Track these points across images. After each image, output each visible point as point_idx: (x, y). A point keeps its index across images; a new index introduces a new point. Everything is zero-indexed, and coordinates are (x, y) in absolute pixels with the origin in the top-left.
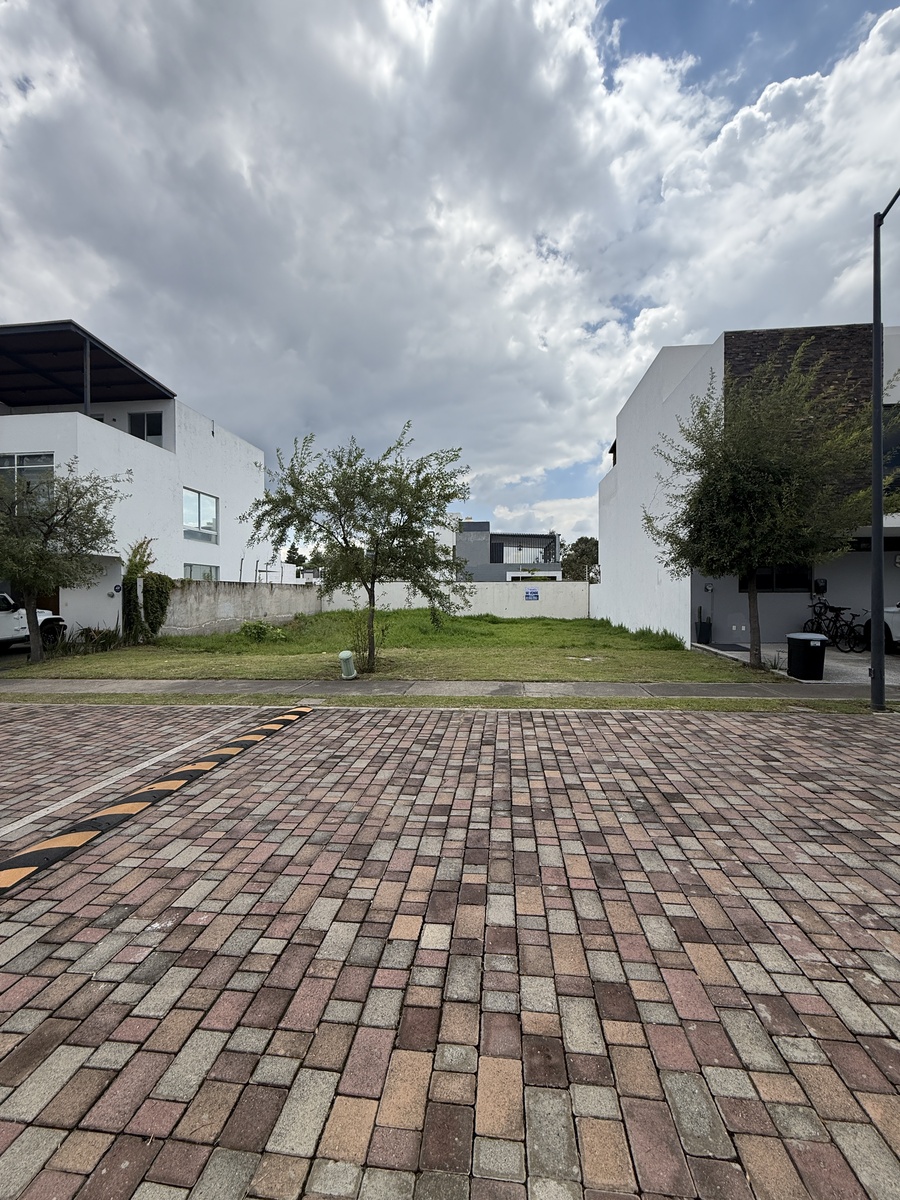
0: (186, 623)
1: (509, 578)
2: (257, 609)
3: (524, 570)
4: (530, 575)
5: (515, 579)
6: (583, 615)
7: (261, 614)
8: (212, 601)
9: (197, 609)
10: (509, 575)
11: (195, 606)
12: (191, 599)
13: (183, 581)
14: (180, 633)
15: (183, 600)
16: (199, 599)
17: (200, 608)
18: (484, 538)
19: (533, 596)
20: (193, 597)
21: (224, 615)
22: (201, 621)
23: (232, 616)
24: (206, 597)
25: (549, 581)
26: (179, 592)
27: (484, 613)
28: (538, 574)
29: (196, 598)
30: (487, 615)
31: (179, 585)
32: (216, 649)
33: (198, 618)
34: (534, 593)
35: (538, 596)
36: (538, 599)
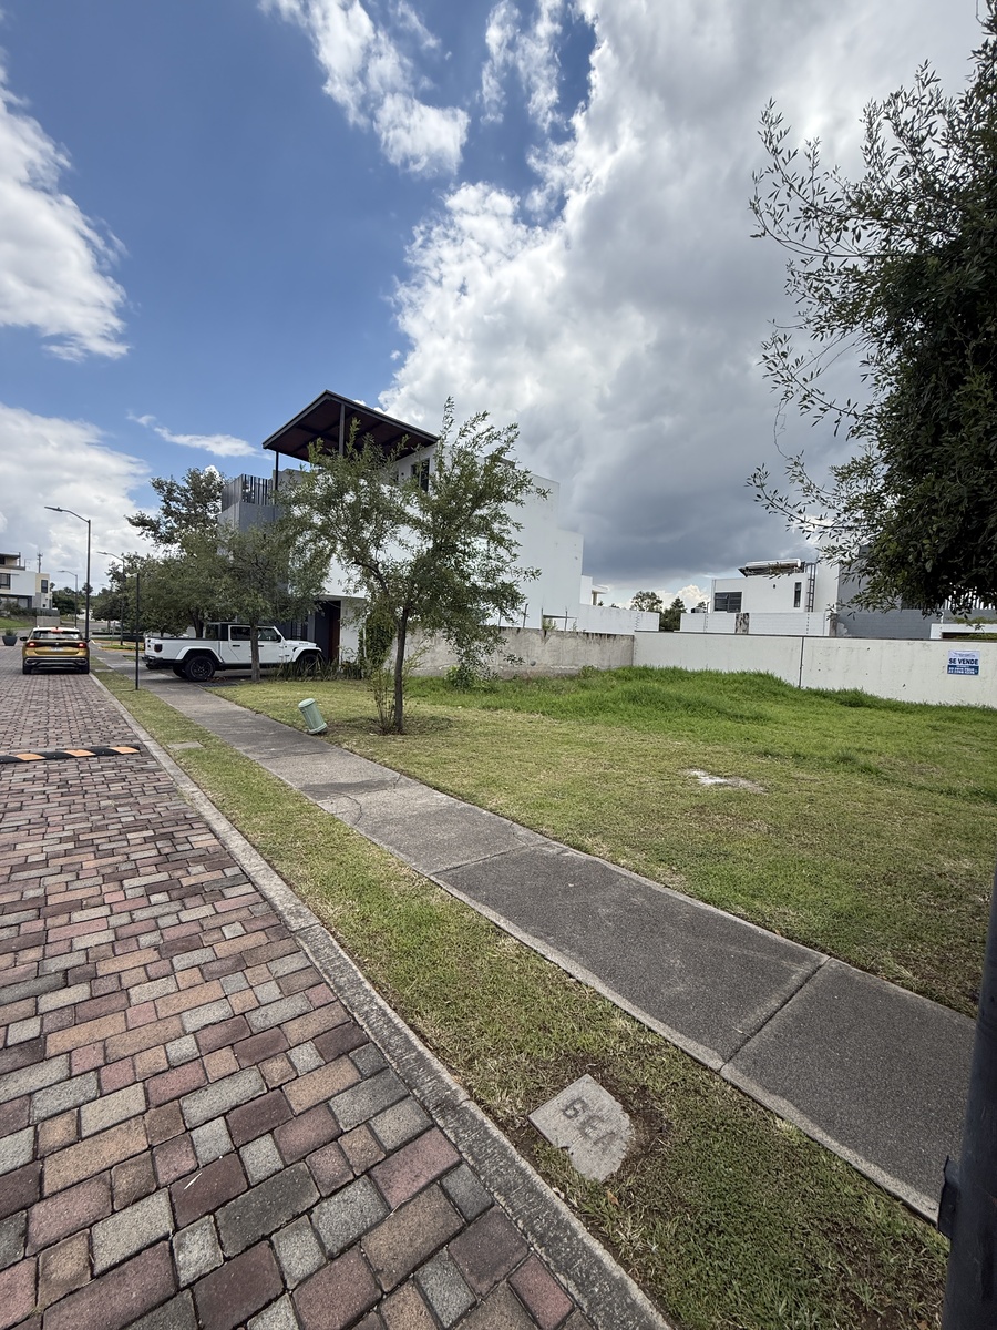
1: (936, 634)
2: (520, 657)
4: (971, 629)
5: (947, 636)
10: (939, 629)
19: (968, 667)
30: (856, 692)
34: (968, 662)
35: (977, 668)
36: (976, 673)
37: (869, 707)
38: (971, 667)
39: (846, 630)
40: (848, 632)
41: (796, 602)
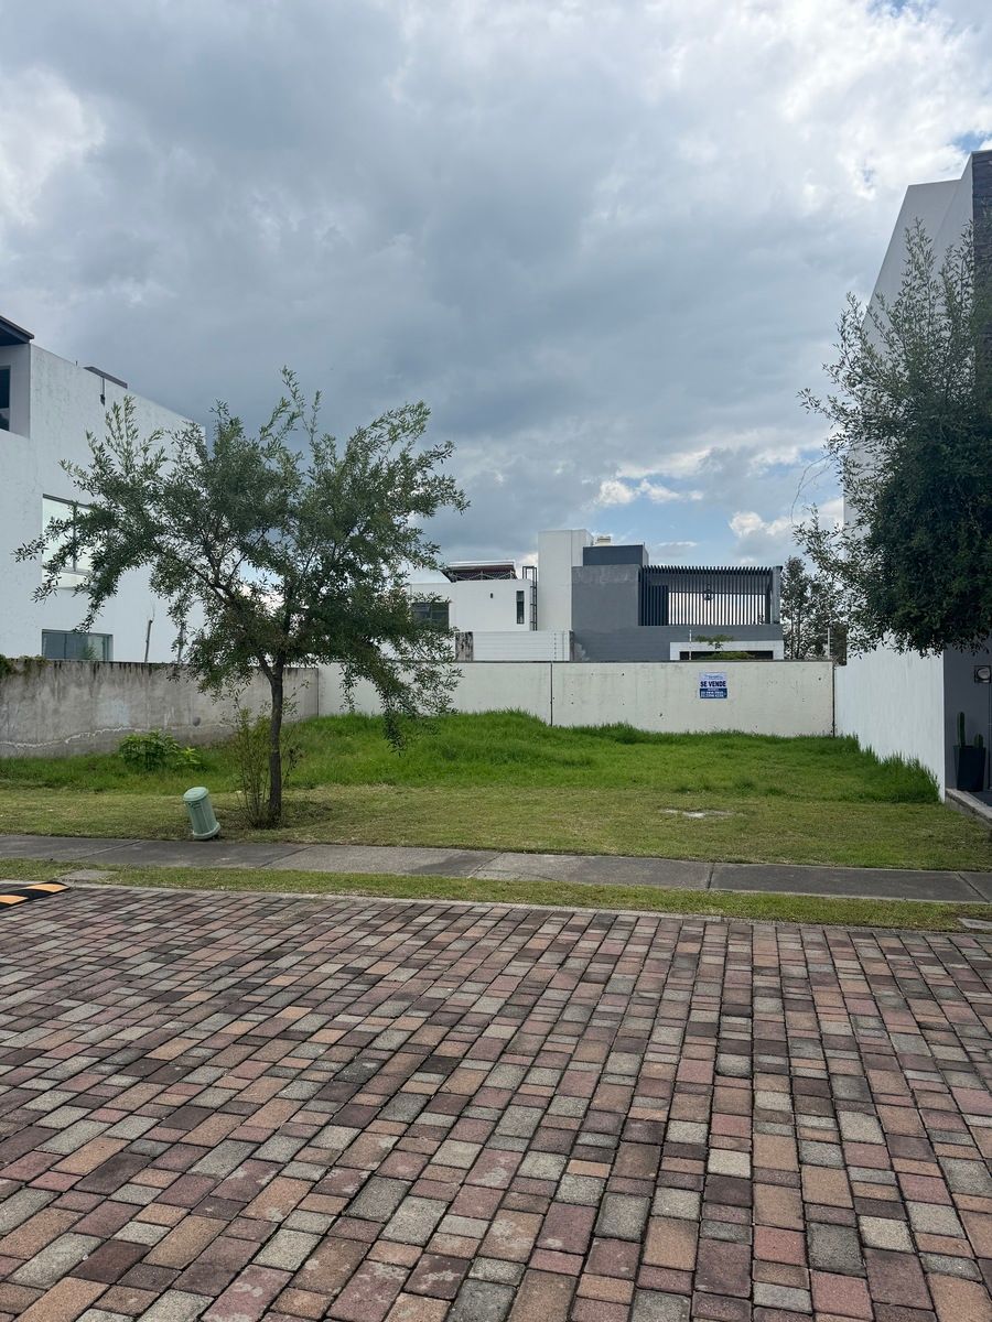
0: (32, 736)
1: (675, 655)
2: (179, 714)
3: (701, 639)
4: (712, 648)
5: (684, 656)
6: (820, 728)
7: (187, 720)
8: (86, 697)
9: (56, 711)
10: (676, 649)
11: (51, 705)
12: (44, 693)
13: (27, 662)
14: (22, 752)
15: (28, 694)
16: (60, 694)
17: (62, 709)
18: (628, 577)
19: (717, 689)
20: (47, 689)
21: (108, 722)
22: (62, 733)
23: (126, 723)
24: (73, 691)
25: (751, 659)
26: (19, 680)
27: (613, 722)
28: (727, 646)
29: (53, 691)
30: (620, 726)
31: (19, 668)
32: (65, 783)
33: (56, 727)
34: (717, 684)
35: (725, 691)
36: (725, 696)
37: (643, 742)
38: (720, 690)
39: (584, 652)
40: (586, 655)
41: (518, 618)
